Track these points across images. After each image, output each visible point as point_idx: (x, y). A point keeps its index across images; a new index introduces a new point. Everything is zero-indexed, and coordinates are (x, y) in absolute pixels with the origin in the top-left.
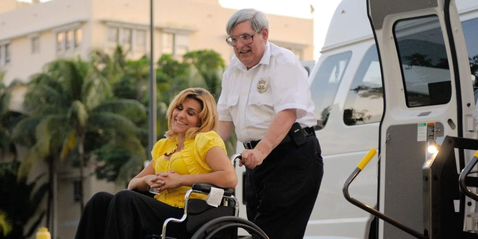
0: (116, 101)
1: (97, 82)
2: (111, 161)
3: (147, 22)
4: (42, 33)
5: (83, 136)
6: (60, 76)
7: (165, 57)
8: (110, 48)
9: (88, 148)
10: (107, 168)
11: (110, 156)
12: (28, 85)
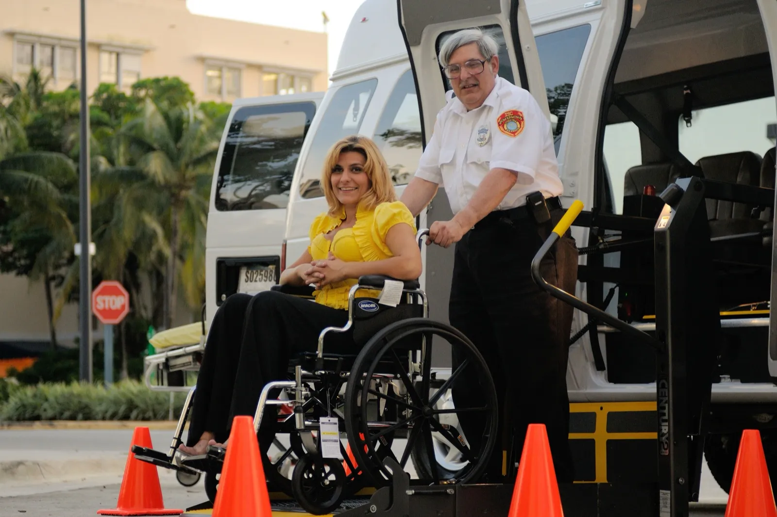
0: (29, 152)
2: (22, 244)
3: (77, 35)
8: (21, 74)
10: (16, 255)
11: (21, 236)
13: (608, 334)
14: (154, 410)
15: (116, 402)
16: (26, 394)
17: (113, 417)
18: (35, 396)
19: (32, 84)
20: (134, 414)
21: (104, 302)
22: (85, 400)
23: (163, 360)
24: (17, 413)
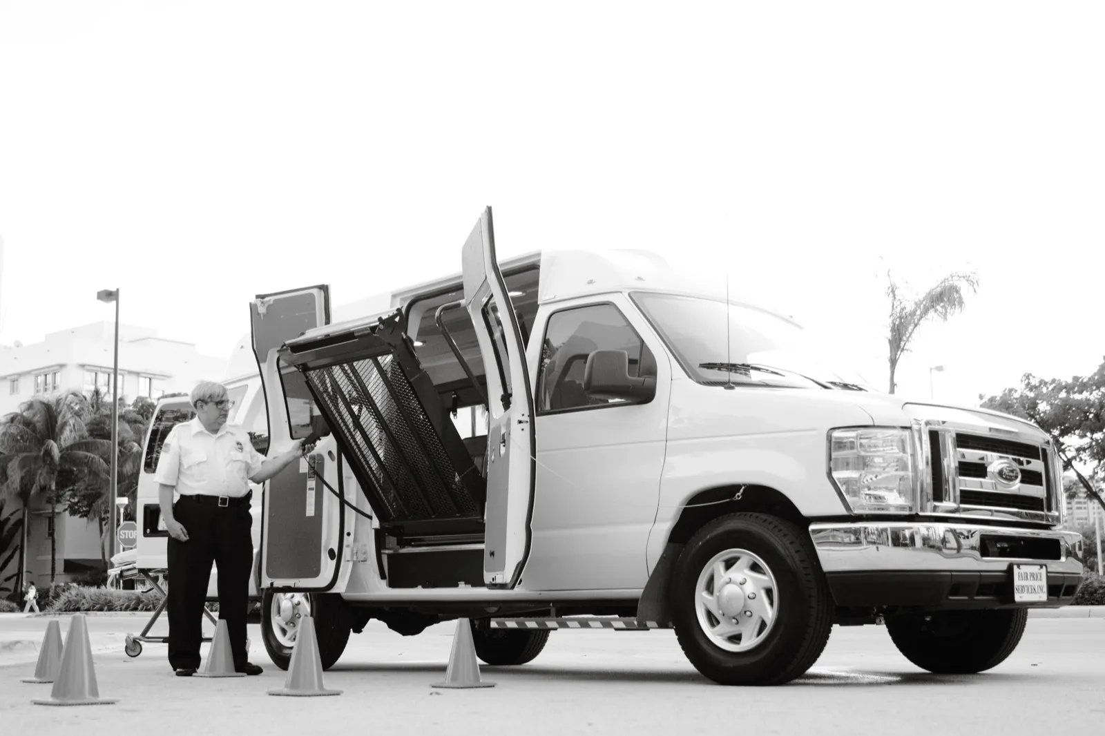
0: (90, 439)
1: (71, 422)
2: (84, 497)
3: (113, 366)
4: (20, 375)
5: (56, 473)
6: (34, 415)
7: (140, 399)
8: (88, 391)
9: (62, 485)
10: (79, 504)
11: (83, 493)
12: (5, 424)
13: (389, 555)
14: (153, 604)
15: (129, 599)
16: (70, 593)
17: (126, 609)
18: (77, 595)
19: (95, 397)
20: (141, 606)
21: (125, 534)
22: (109, 598)
23: (119, 572)
24: (64, 606)
